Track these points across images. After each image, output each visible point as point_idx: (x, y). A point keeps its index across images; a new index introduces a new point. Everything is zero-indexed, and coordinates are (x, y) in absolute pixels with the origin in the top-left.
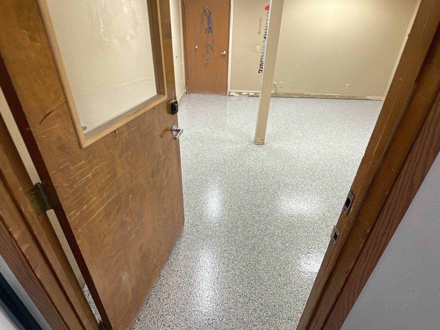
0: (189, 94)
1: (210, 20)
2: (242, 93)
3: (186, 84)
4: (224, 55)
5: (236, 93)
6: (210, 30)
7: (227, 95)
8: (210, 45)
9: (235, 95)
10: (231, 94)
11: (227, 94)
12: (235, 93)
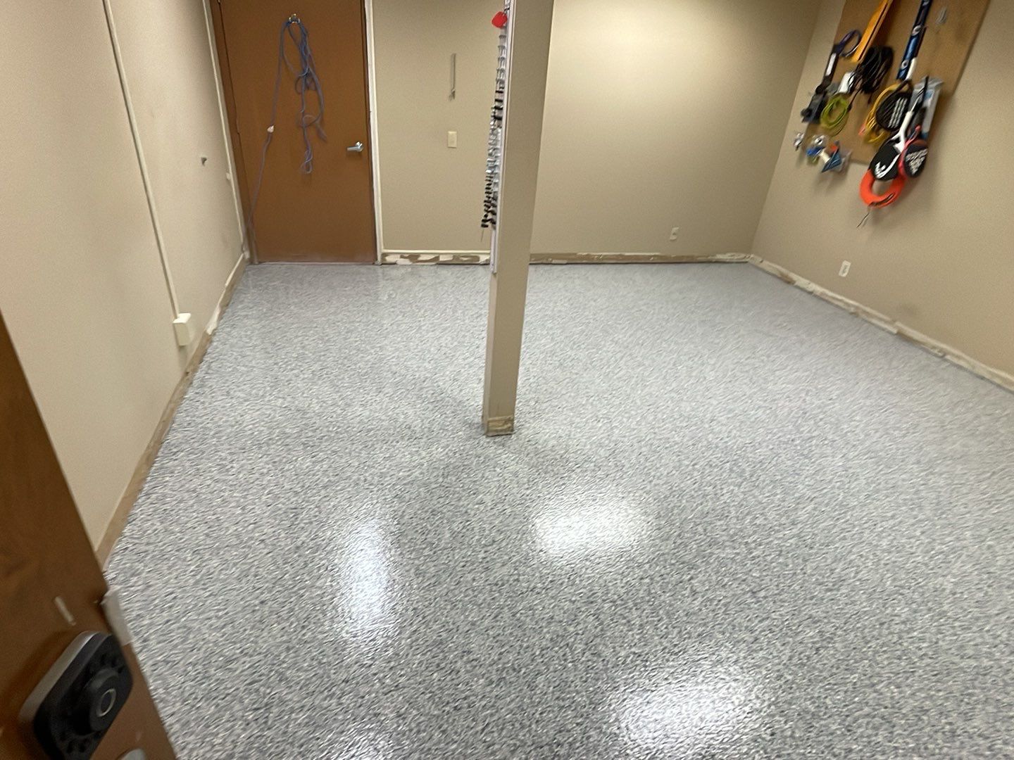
0: (260, 263)
1: (306, 52)
2: (418, 255)
3: (248, 234)
4: (359, 154)
5: (402, 257)
6: (308, 80)
7: (376, 263)
8: (311, 124)
9: (401, 261)
10: (389, 259)
11: (377, 259)
12: (399, 256)
